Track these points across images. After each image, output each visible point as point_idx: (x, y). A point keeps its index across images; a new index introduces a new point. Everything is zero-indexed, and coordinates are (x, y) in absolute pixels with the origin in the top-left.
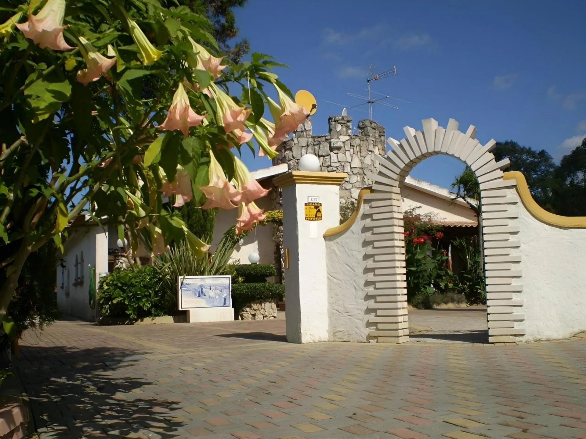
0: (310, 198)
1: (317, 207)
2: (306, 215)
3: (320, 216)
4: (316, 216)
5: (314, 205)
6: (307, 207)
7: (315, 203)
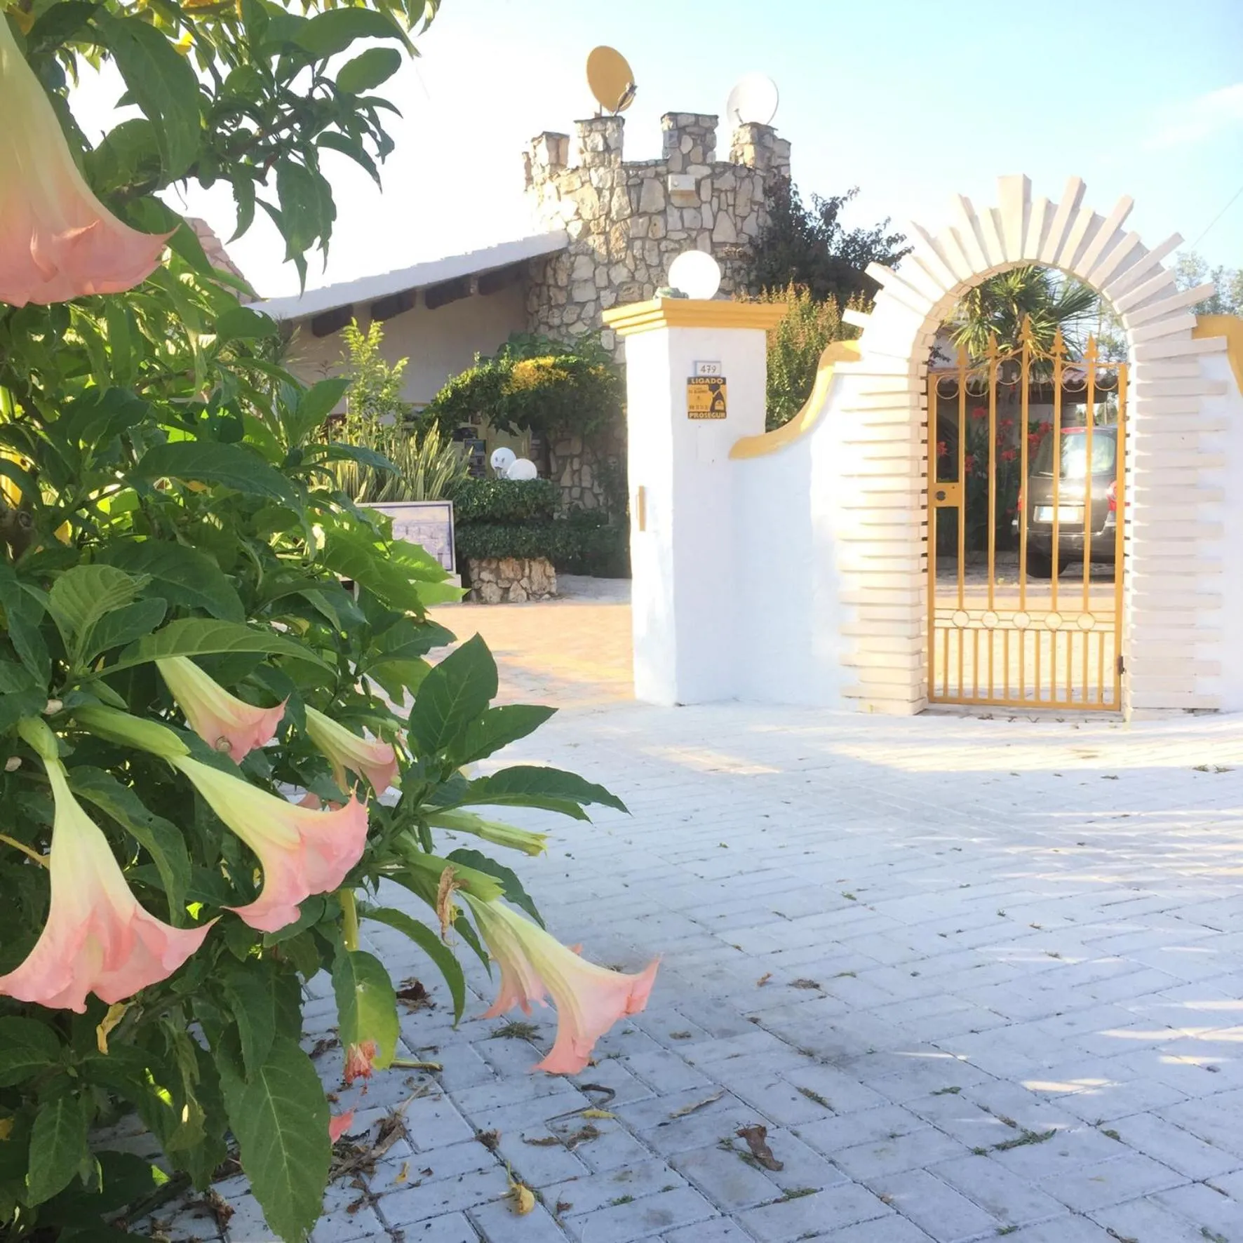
0: (700, 366)
1: (716, 386)
2: (691, 407)
3: (722, 408)
4: (713, 410)
5: (708, 380)
6: (693, 387)
7: (710, 378)
